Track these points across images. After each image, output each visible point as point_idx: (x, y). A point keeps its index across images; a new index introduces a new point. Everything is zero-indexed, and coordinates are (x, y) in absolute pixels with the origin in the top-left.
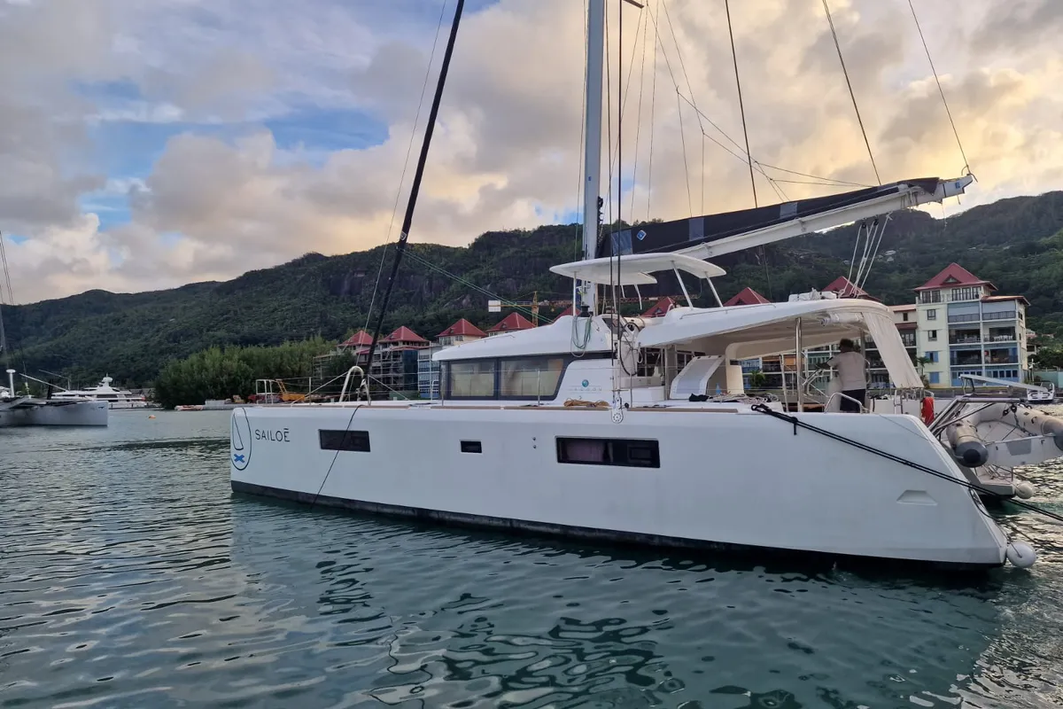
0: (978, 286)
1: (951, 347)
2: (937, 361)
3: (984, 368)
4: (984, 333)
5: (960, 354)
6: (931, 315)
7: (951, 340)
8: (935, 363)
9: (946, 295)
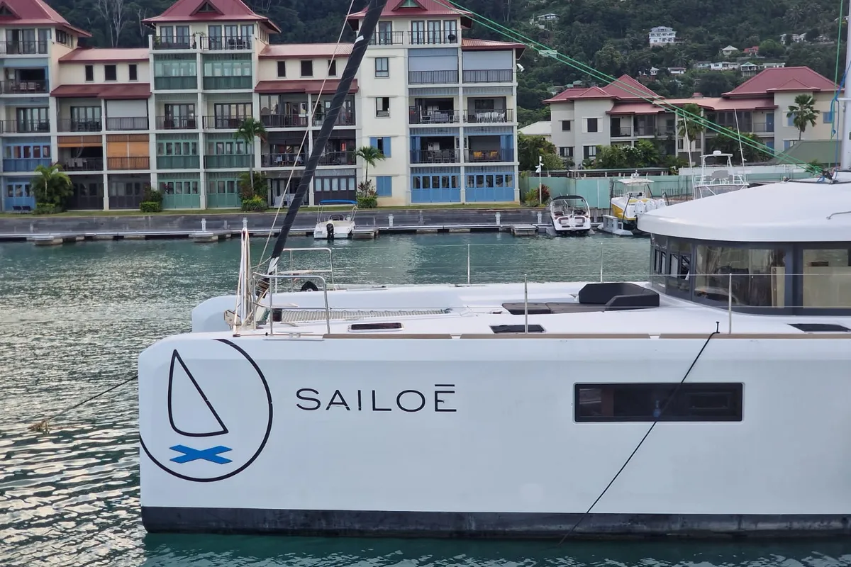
0: (451, 18)
1: (412, 130)
2: (390, 156)
3: (462, 170)
4: (461, 107)
5: (426, 142)
6: (382, 70)
7: (413, 118)
8: (387, 159)
9: (402, 30)
